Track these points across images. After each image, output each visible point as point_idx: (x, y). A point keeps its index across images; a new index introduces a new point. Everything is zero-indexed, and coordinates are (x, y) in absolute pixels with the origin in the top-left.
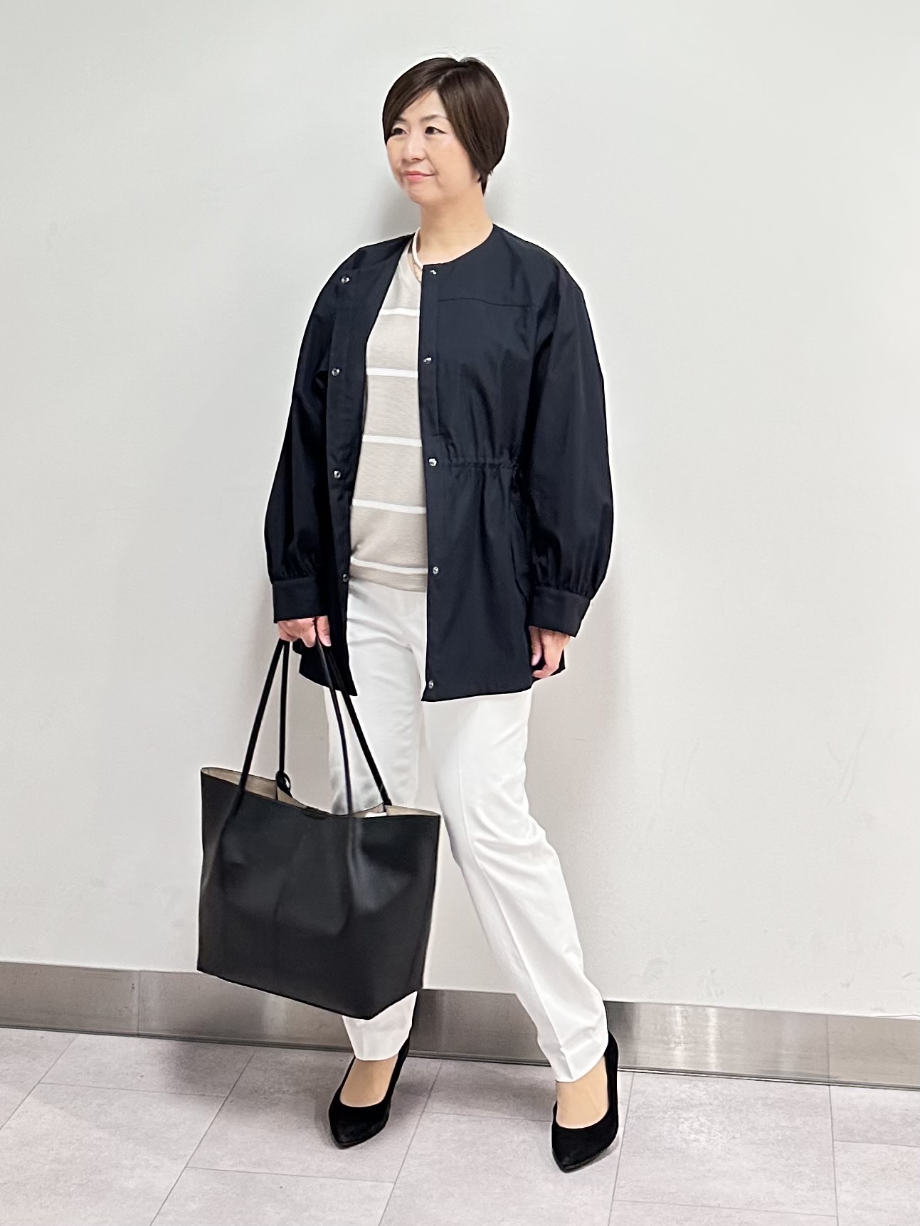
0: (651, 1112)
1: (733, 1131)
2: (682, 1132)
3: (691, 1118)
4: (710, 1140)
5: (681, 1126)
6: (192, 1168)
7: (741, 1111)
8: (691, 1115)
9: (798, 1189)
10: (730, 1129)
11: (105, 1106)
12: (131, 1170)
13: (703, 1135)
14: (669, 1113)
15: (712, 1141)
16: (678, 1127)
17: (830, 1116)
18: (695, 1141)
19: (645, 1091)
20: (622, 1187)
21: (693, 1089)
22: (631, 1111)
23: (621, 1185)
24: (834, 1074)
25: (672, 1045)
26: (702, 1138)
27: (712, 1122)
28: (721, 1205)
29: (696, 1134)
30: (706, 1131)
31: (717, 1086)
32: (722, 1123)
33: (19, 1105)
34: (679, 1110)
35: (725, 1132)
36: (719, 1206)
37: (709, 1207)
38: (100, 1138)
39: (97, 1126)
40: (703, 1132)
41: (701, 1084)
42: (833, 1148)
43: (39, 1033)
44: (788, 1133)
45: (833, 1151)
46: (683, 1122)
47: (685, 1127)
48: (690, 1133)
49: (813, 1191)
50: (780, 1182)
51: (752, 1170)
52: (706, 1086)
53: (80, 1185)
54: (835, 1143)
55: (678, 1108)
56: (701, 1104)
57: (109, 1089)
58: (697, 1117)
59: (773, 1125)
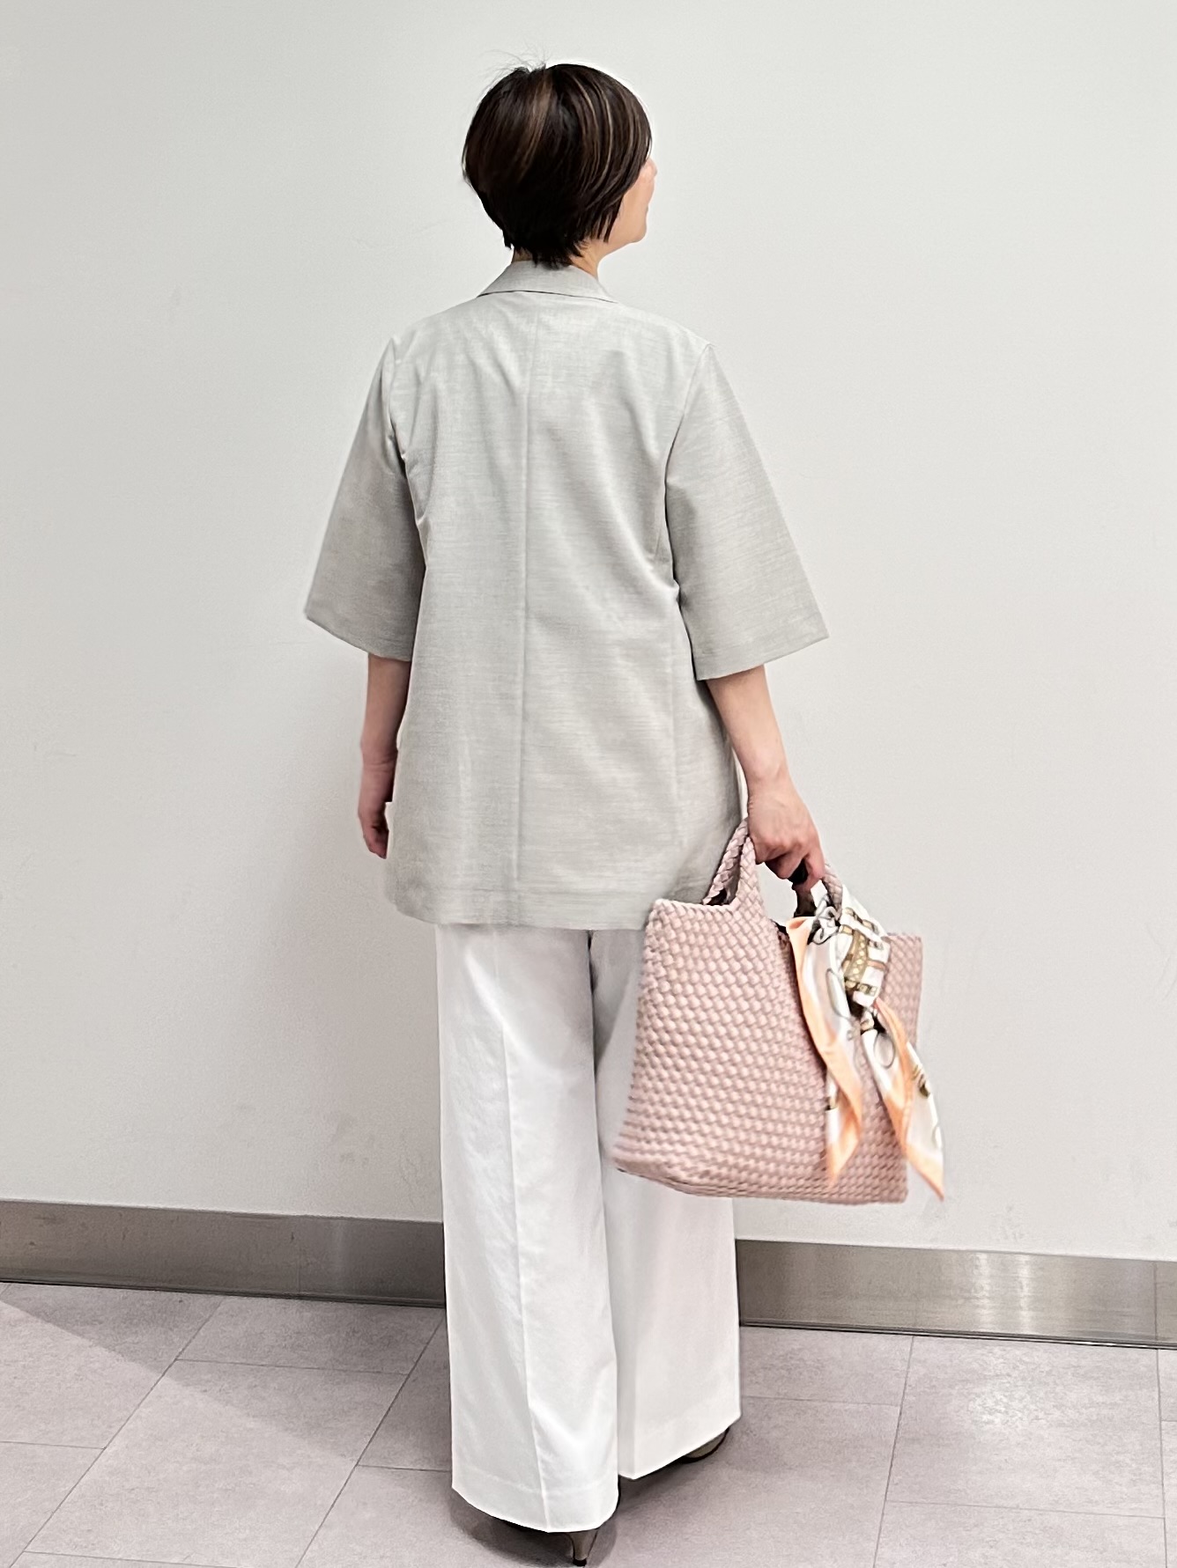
0: (934, 1386)
1: (1036, 1410)
2: (972, 1412)
3: (983, 1393)
4: (1008, 1421)
5: (971, 1405)
6: (363, 1466)
7: (1046, 1384)
8: (987, 1389)
9: (1117, 1483)
10: (1033, 1407)
11: (259, 1388)
12: (288, 1469)
13: (999, 1414)
14: (957, 1388)
15: (1009, 1424)
16: (968, 1406)
17: (1157, 1389)
18: (987, 1423)
19: (925, 1361)
20: (897, 1484)
21: (987, 1356)
22: (910, 1386)
23: (896, 1481)
24: (1163, 1334)
25: (960, 1302)
26: (998, 1419)
27: (1011, 1398)
28: (1021, 1506)
29: (990, 1414)
30: (1003, 1409)
31: (1018, 1352)
32: (1021, 1399)
33: (152, 1389)
34: (970, 1386)
35: (1025, 1410)
36: (1018, 1507)
37: (1005, 1508)
38: (252, 1429)
39: (248, 1415)
40: (1000, 1412)
41: (997, 1350)
42: (1161, 1429)
43: (176, 1296)
44: (1105, 1412)
45: (1161, 1434)
46: (974, 1400)
47: (976, 1405)
48: (984, 1414)
49: (1135, 1486)
50: (1094, 1474)
51: (1060, 1460)
52: (1003, 1353)
53: (227, 1490)
54: (1163, 1423)
55: (967, 1381)
56: (997, 1375)
57: (262, 1365)
58: (992, 1393)
59: (1086, 1401)
